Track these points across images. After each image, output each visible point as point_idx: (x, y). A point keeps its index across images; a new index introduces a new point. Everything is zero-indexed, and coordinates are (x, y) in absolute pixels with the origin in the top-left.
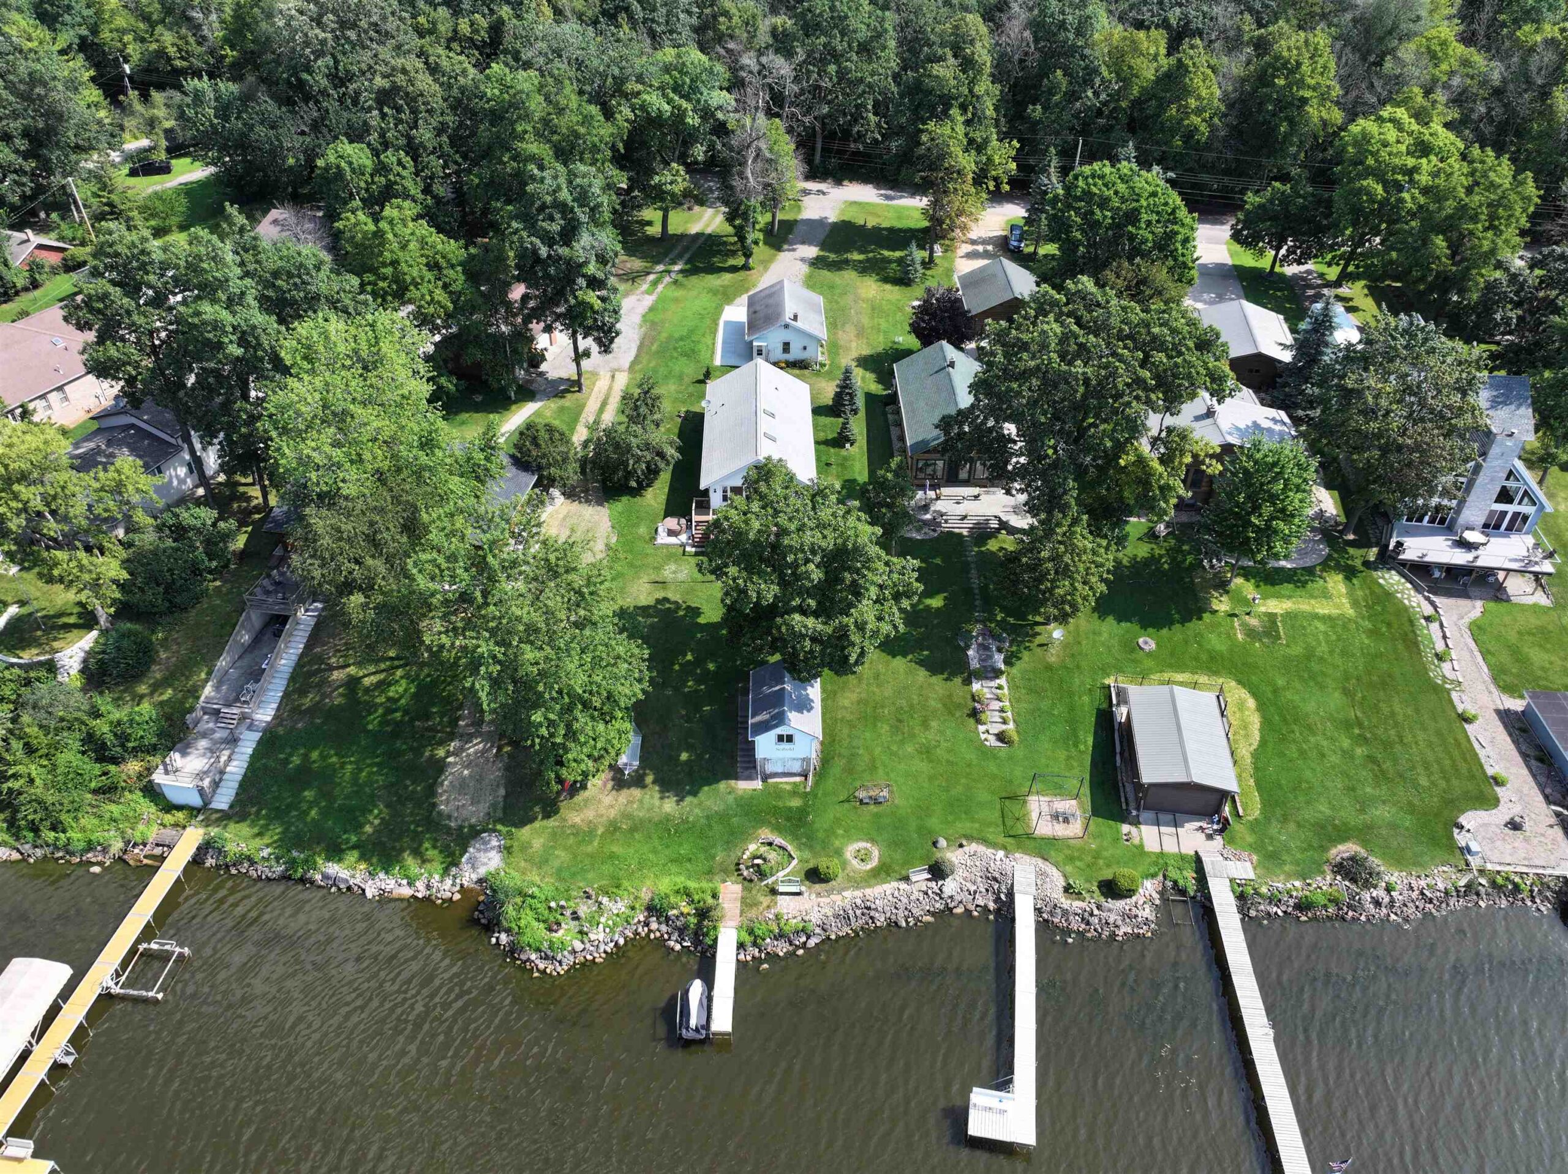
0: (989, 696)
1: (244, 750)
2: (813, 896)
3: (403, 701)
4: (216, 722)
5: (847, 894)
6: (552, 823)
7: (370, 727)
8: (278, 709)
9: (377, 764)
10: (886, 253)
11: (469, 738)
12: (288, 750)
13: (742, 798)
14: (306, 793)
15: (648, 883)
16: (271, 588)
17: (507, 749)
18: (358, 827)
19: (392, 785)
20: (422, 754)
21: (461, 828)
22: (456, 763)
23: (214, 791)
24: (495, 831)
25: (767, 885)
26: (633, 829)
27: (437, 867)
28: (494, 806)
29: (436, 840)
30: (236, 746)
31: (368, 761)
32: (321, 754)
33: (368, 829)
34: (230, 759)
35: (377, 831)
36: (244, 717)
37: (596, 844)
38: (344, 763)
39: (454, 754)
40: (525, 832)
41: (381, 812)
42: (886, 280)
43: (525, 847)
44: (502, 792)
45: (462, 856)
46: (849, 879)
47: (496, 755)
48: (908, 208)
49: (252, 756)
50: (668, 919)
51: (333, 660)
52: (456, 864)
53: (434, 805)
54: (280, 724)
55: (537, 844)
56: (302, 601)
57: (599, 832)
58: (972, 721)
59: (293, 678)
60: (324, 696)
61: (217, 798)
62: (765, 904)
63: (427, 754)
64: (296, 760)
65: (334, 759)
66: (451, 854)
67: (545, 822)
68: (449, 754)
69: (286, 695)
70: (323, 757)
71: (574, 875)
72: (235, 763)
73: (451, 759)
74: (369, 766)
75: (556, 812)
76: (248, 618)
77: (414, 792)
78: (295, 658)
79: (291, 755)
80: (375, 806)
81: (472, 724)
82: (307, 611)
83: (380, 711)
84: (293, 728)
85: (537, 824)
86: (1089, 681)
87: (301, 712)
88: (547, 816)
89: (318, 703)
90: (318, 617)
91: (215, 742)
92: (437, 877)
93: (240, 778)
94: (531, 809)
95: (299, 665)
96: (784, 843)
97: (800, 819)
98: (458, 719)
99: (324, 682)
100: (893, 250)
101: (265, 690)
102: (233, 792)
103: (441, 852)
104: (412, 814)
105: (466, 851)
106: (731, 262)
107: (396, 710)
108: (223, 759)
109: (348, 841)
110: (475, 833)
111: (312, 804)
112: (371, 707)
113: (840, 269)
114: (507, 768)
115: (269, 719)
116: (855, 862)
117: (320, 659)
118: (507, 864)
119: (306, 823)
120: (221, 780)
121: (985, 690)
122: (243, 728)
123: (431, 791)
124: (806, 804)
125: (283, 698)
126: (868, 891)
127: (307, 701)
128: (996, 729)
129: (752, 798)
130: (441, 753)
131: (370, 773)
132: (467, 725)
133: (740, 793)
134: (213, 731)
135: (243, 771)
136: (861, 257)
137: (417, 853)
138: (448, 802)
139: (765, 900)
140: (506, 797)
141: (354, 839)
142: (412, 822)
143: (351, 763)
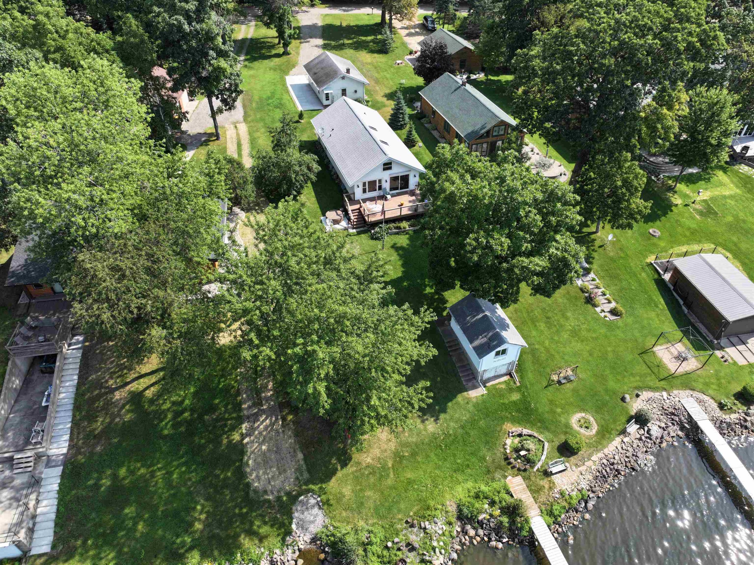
0: (591, 287)
1: (49, 488)
2: (574, 468)
3: (187, 402)
4: (12, 468)
5: (595, 458)
6: (350, 469)
7: (166, 432)
8: (71, 439)
9: (185, 464)
10: (364, 38)
11: (255, 418)
12: (96, 475)
13: (477, 403)
14: (127, 511)
15: (448, 496)
16: (30, 334)
17: (290, 417)
18: (188, 527)
19: (204, 478)
20: (220, 443)
21: (279, 498)
22: (252, 442)
23: (31, 538)
24: (308, 491)
25: (538, 470)
26: (414, 454)
27: (274, 541)
28: (298, 470)
29: (263, 516)
30: (40, 486)
31: (175, 463)
32: (128, 470)
33: (198, 526)
34: (38, 501)
35: (207, 525)
36: (38, 457)
37: (392, 475)
38: (153, 472)
39: (248, 435)
40: (333, 485)
41: (203, 506)
42: (372, 51)
43: (340, 498)
44: (300, 456)
45: (290, 523)
46: (589, 445)
47: (283, 426)
48: (360, 15)
49: (59, 492)
50: (481, 524)
51: (111, 382)
52: (289, 532)
53: (248, 485)
54: (78, 452)
55: (347, 491)
56: (63, 338)
57: (390, 465)
58: (590, 306)
59: (77, 407)
60: (113, 417)
61: (35, 542)
62: (547, 486)
63: (225, 441)
64: (106, 482)
65: (143, 471)
66: (282, 525)
67: (345, 471)
68: (243, 437)
69: (76, 425)
70: (132, 472)
71: (389, 509)
72: (44, 503)
73: (246, 440)
74: (178, 467)
75: (350, 459)
76: (14, 364)
77: (226, 478)
78: (73, 390)
79: (99, 479)
80: (197, 503)
81: (254, 405)
82: (70, 345)
83: (170, 416)
84: (92, 454)
85: (339, 474)
86: (638, 263)
87: (95, 437)
88: (344, 465)
89: (110, 423)
90: (84, 348)
91: (18, 490)
92: (278, 551)
93: (53, 516)
94: (330, 462)
95: (79, 393)
96: (530, 432)
97: (526, 409)
98: (240, 404)
99: (109, 404)
100: (366, 36)
101: (52, 426)
102: (51, 532)
103: (272, 526)
104: (232, 499)
105: (292, 518)
106: (274, 52)
107: (183, 412)
108: (32, 504)
109: (183, 543)
110: (293, 499)
111: (135, 521)
112: (160, 415)
113: (342, 49)
114: (297, 434)
115: (65, 451)
116: (583, 431)
117: (99, 384)
118: (332, 518)
119: (137, 540)
120: (34, 524)
121: (586, 283)
122: (41, 467)
123: (241, 474)
124: (523, 395)
125: (72, 429)
126: (606, 451)
127: (99, 425)
128: (608, 307)
129: (484, 402)
130: (236, 437)
131: (181, 474)
132: (249, 407)
133: (474, 400)
134: (12, 479)
135: (54, 509)
136: (350, 41)
137: (251, 533)
138: (258, 478)
139: (544, 483)
140: (305, 459)
141: (188, 539)
142: (235, 507)
143: (159, 469)
